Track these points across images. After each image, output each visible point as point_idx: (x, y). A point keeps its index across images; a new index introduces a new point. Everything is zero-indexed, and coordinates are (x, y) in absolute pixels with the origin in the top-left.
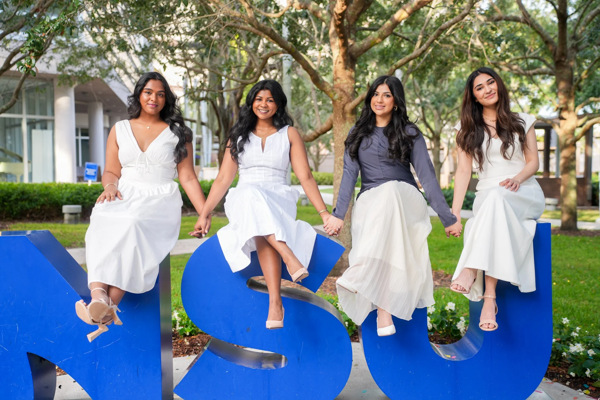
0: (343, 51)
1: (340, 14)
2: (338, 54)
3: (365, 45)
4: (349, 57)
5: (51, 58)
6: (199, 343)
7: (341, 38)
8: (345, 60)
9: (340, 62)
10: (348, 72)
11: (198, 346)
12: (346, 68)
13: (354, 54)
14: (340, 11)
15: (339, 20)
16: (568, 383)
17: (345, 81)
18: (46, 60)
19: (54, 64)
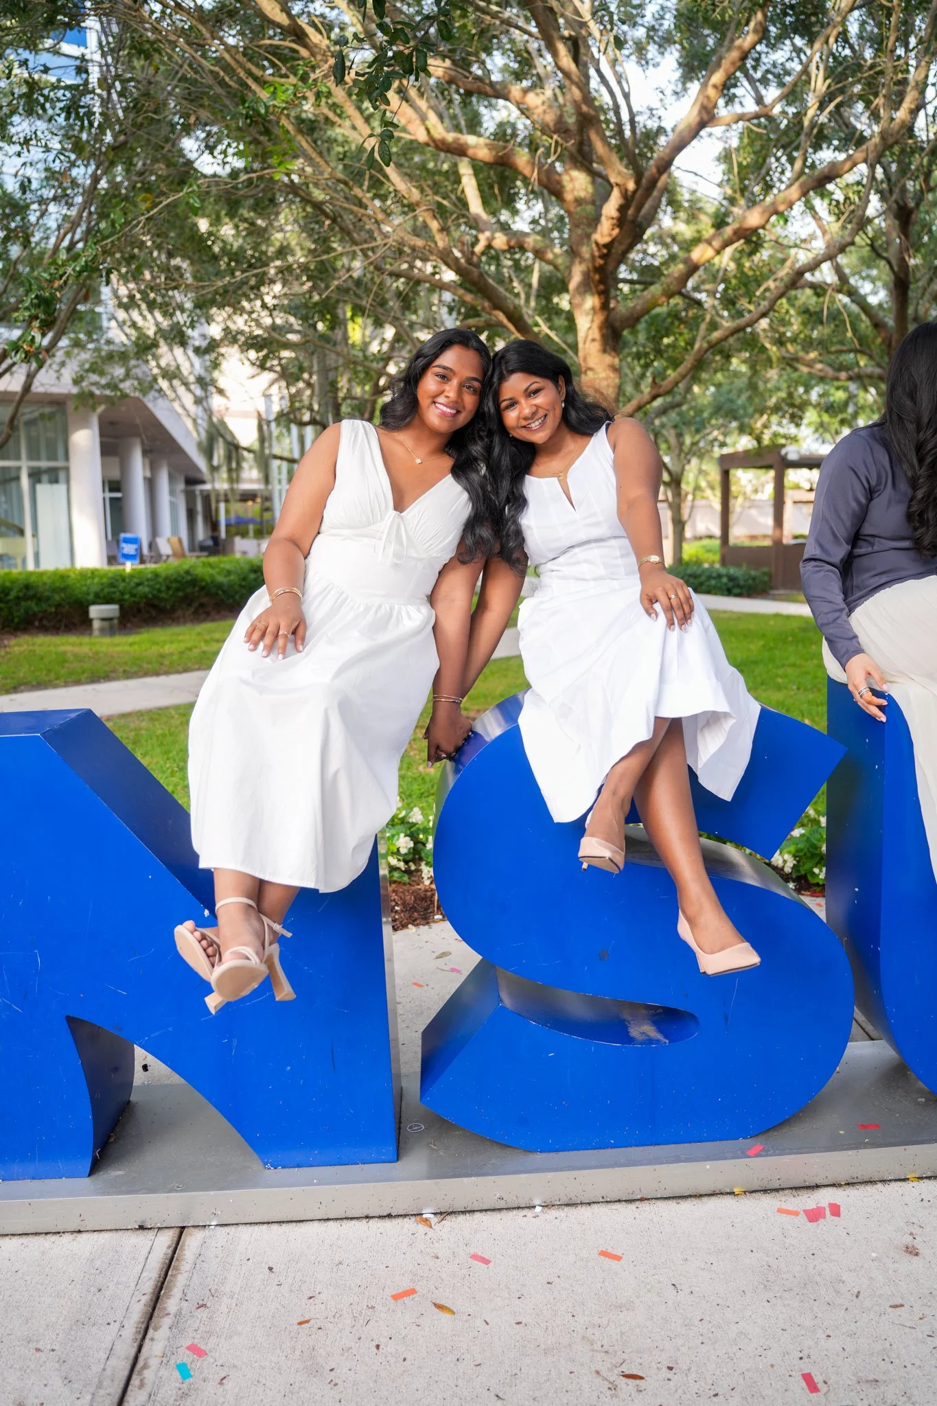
0: (599, 318)
1: (605, 246)
2: (588, 325)
3: (638, 308)
4: (610, 331)
5: (63, 364)
6: (397, 904)
7: (600, 293)
8: (603, 336)
9: (593, 340)
10: (608, 359)
11: (396, 912)
12: (604, 351)
13: (617, 324)
14: (607, 240)
15: (603, 257)
17: (603, 375)
18: (55, 367)
19: (68, 374)
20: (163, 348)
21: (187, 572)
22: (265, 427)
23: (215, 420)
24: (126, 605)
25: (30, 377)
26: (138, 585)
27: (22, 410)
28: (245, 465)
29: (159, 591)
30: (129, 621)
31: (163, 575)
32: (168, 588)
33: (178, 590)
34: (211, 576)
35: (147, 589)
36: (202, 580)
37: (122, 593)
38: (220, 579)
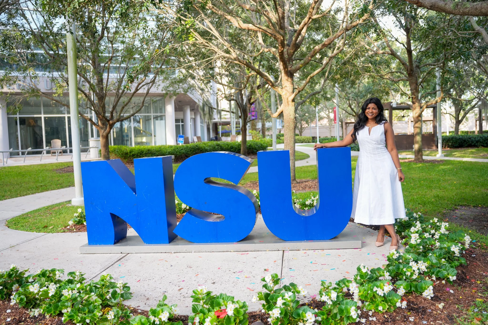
3: (297, 67)
4: (289, 74)
5: (159, 85)
8: (287, 75)
12: (287, 79)
13: (292, 72)
15: (281, 55)
16: (373, 228)
17: (288, 86)
18: (157, 86)
19: (160, 88)
20: (189, 79)
21: (197, 146)
22: (219, 102)
23: (205, 100)
24: (178, 156)
25: (149, 90)
26: (182, 150)
27: (146, 99)
28: (214, 113)
29: (188, 151)
30: (179, 160)
31: (189, 147)
32: (191, 151)
33: (193, 151)
34: (204, 147)
35: (184, 151)
36: (201, 148)
37: (177, 152)
38: (206, 148)
